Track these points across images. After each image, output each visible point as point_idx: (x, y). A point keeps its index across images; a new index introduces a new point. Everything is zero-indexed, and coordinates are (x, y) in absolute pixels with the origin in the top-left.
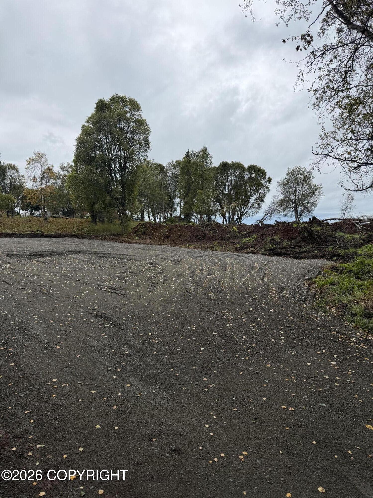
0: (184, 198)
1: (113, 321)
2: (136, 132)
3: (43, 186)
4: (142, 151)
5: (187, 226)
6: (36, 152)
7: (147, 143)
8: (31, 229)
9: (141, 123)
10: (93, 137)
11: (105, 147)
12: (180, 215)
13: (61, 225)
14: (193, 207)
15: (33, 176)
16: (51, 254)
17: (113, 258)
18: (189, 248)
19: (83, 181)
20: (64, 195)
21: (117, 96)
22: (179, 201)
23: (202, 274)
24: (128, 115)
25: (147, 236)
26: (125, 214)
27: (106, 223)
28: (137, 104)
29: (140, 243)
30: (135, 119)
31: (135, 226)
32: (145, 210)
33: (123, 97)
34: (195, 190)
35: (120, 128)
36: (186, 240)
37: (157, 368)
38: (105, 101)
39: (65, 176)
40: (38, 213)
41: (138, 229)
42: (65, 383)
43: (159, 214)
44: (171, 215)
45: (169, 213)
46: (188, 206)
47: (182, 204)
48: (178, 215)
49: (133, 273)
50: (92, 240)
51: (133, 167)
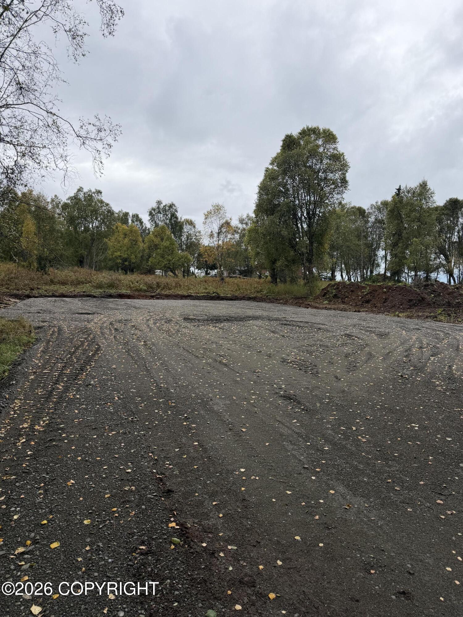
0: (392, 250)
1: (304, 405)
2: (330, 170)
3: (220, 242)
4: (336, 192)
5: (396, 287)
6: (214, 204)
7: (343, 182)
8: (207, 291)
9: (337, 158)
10: (277, 182)
11: (291, 192)
12: (385, 272)
13: (238, 286)
14: (405, 261)
15: (210, 231)
16: (229, 319)
17: (298, 326)
18: (399, 317)
19: (264, 235)
20: (242, 251)
21: (308, 128)
22: (384, 254)
23: (422, 353)
24: (321, 150)
25: (340, 300)
26: (311, 272)
27: (288, 284)
28: (333, 135)
29: (330, 309)
30: (329, 154)
31: (323, 287)
32: (337, 266)
33: (315, 128)
34: (408, 239)
35: (310, 167)
36: (394, 306)
37: (369, 476)
38: (293, 136)
39: (244, 229)
40: (214, 272)
41: (328, 291)
42: (254, 476)
43: (355, 271)
44: (372, 272)
45: (369, 269)
46: (397, 260)
47: (389, 258)
48: (382, 272)
49: (324, 346)
50: (272, 304)
51: (324, 213)
